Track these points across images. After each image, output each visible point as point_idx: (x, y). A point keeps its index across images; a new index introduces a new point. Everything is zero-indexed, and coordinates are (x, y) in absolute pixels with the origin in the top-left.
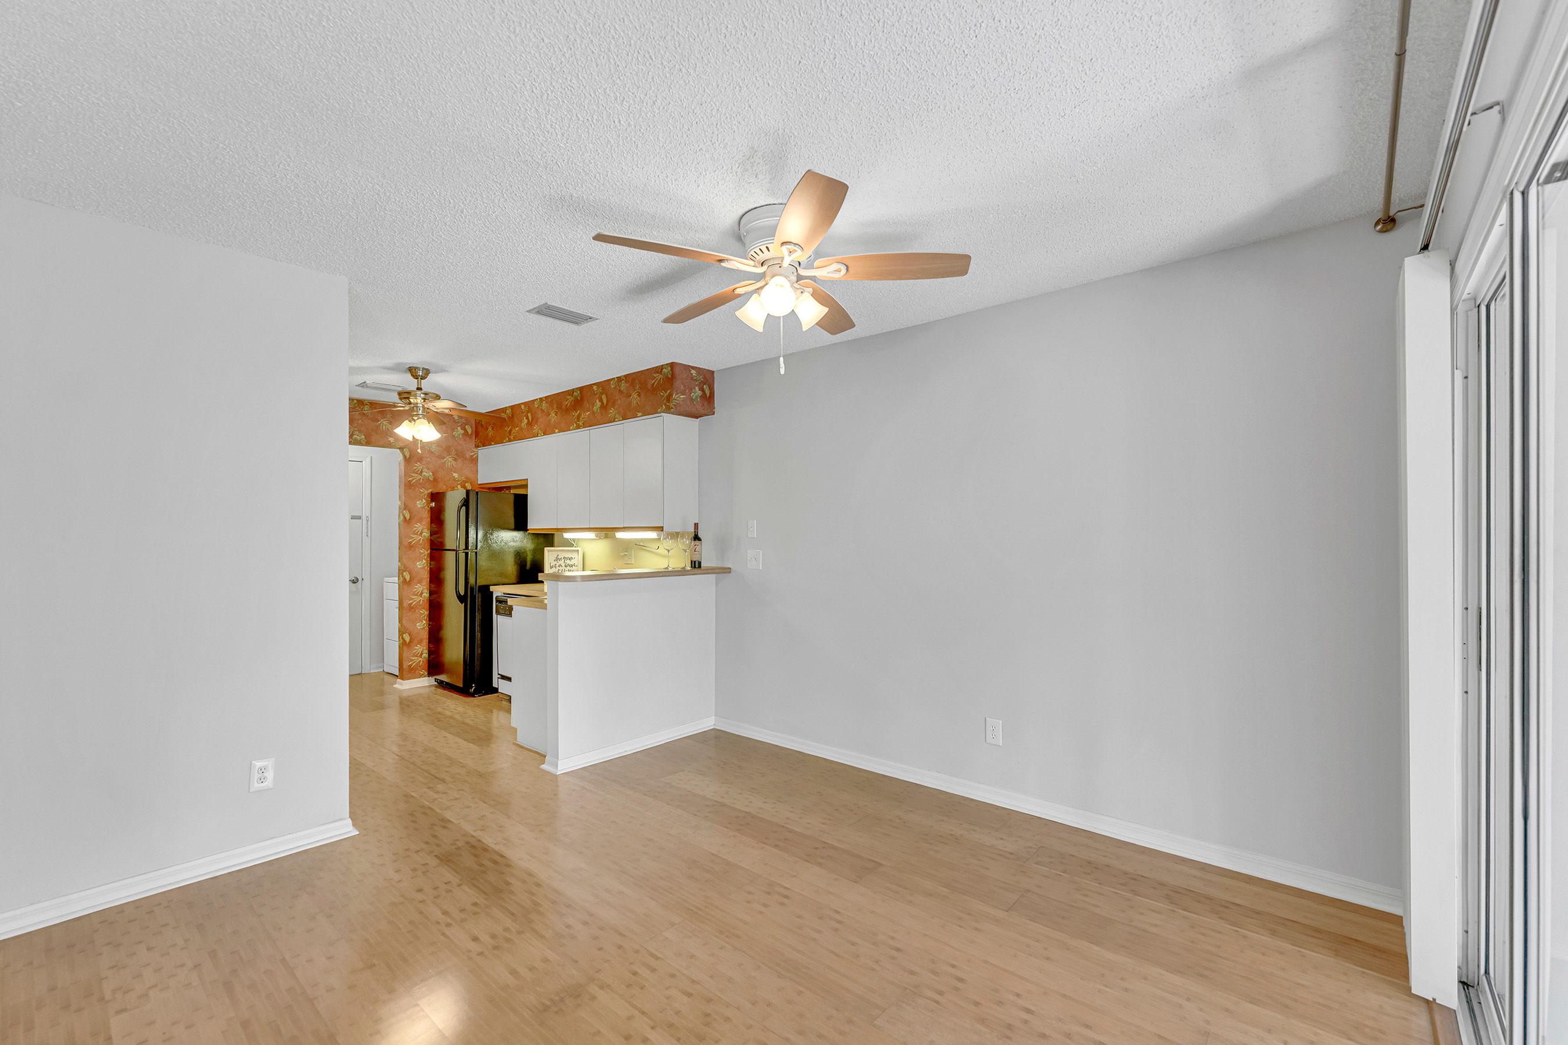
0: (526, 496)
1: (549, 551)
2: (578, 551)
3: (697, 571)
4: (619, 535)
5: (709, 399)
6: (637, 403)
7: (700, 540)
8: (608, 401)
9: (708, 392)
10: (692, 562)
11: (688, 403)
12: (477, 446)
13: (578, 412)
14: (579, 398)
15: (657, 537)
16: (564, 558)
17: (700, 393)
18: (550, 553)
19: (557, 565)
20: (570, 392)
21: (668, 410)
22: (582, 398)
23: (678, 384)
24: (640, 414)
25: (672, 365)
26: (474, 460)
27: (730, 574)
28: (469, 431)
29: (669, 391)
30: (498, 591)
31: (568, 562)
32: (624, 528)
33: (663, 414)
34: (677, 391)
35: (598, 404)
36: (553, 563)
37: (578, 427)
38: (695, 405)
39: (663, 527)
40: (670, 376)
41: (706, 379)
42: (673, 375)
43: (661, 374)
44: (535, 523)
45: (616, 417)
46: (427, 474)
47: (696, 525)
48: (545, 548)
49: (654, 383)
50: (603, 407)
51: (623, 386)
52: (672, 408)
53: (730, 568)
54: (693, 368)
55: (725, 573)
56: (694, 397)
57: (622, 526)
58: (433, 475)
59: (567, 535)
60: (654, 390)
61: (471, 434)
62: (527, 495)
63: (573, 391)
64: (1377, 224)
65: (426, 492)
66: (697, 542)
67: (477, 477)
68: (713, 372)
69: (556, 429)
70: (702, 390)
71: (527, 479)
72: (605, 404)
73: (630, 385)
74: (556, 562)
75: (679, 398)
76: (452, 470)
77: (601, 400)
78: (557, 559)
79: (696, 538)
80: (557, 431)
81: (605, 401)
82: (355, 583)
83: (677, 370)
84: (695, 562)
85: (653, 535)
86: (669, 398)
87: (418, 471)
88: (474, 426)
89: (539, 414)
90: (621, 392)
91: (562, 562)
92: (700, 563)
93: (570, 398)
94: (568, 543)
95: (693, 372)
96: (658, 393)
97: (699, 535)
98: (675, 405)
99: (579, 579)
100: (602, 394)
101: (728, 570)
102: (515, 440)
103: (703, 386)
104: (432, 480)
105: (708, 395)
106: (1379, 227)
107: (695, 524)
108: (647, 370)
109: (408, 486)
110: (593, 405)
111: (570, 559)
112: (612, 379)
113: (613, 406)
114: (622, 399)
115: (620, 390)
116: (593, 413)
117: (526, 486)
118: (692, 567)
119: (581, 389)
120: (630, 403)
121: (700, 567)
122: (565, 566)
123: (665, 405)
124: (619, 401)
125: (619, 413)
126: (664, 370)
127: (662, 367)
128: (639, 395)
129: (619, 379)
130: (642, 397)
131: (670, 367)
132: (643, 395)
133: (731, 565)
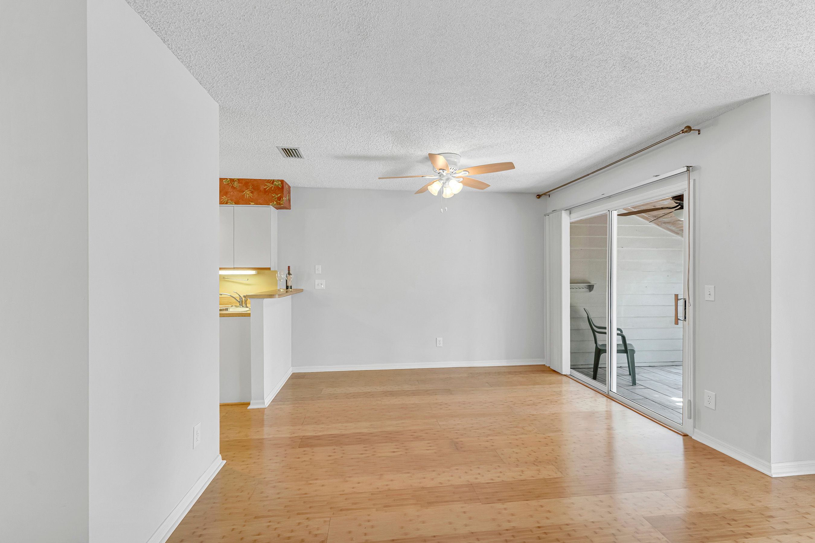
5: (290, 200)
6: (250, 197)
7: (290, 274)
15: (255, 273)
23: (284, 191)
24: (252, 203)
25: (282, 181)
29: (279, 195)
32: (234, 268)
33: (271, 206)
34: (284, 196)
38: (287, 204)
39: (270, 268)
40: (280, 187)
42: (283, 187)
43: (273, 184)
45: (228, 202)
47: (289, 267)
49: (266, 188)
51: (238, 185)
52: (282, 204)
54: (286, 183)
55: (300, 292)
56: (287, 199)
60: (265, 191)
64: (537, 196)
68: (290, 187)
70: (288, 196)
73: (244, 185)
75: (284, 199)
83: (283, 184)
84: (289, 286)
85: (253, 272)
86: (280, 199)
90: (235, 188)
95: (286, 185)
96: (270, 194)
98: (284, 203)
103: (289, 194)
105: (290, 198)
106: (537, 197)
108: (260, 179)
112: (225, 179)
114: (236, 193)
115: (232, 186)
123: (276, 201)
124: (232, 193)
125: (231, 200)
126: (275, 183)
127: (274, 181)
128: (252, 192)
129: (232, 180)
130: (255, 194)
131: (280, 182)
132: (255, 193)
133: (302, 288)
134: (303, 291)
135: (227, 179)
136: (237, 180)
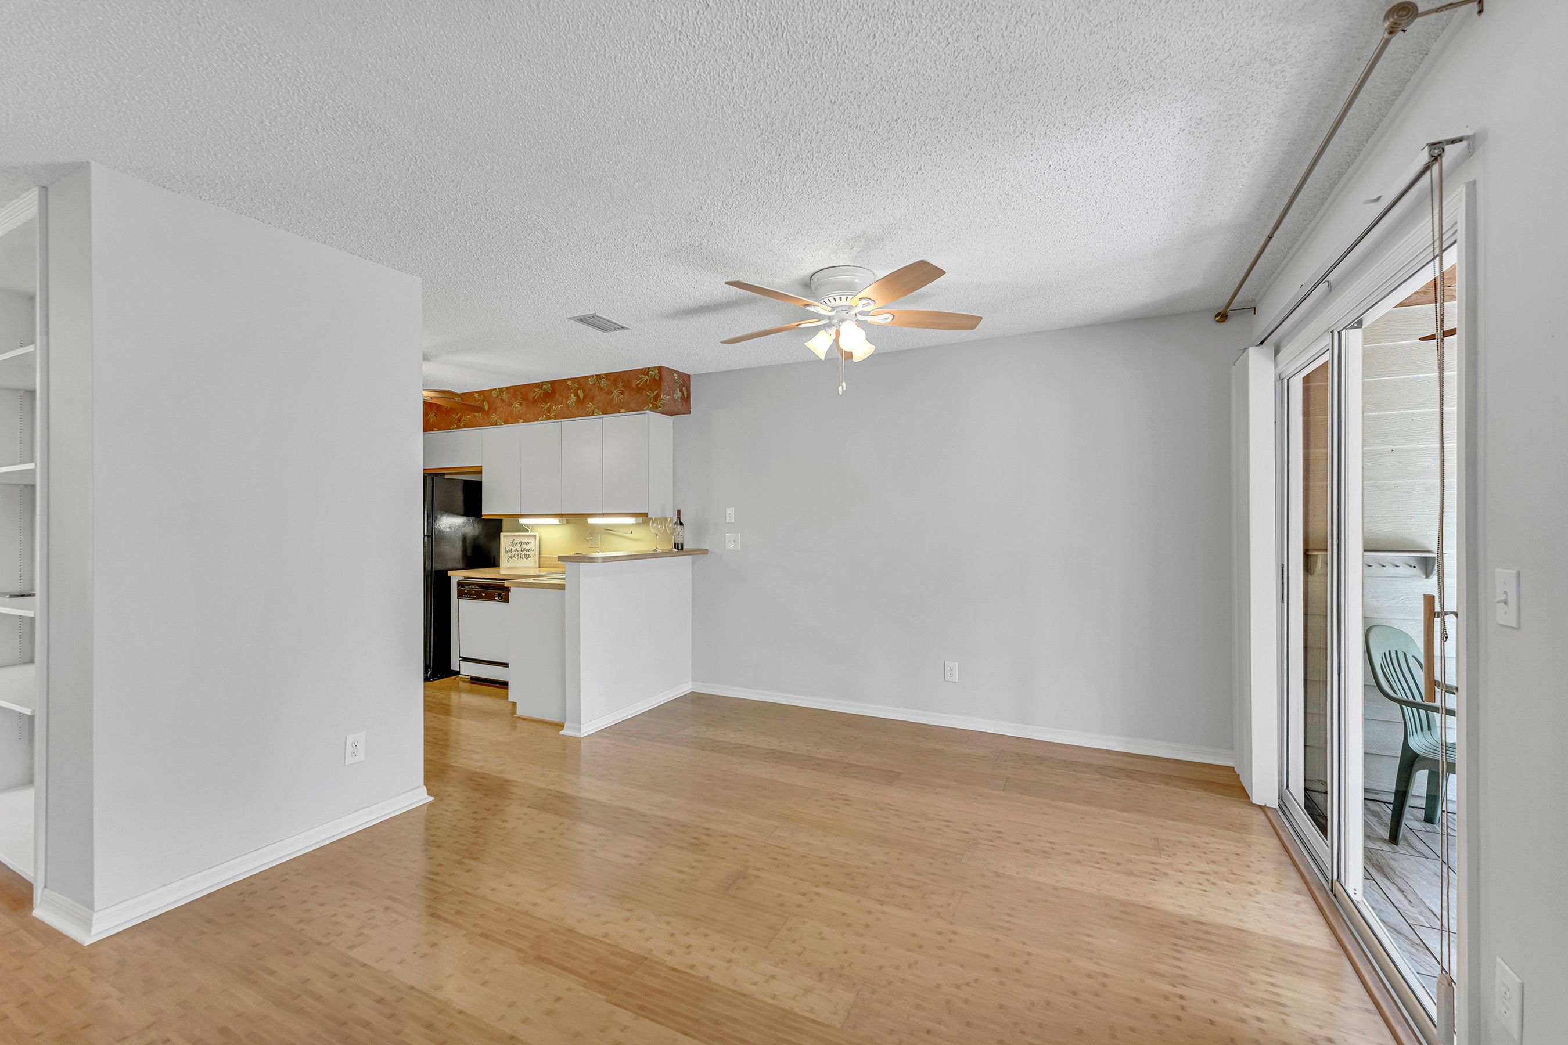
0: (479, 484)
1: (504, 536)
2: (535, 535)
3: (680, 552)
4: (591, 521)
5: (686, 399)
6: (620, 400)
7: (682, 524)
8: (585, 396)
9: (685, 394)
10: (675, 544)
11: (672, 403)
13: (549, 404)
14: (550, 392)
15: (635, 522)
16: (521, 542)
17: (680, 394)
18: (503, 538)
19: (513, 550)
20: (540, 385)
21: (655, 408)
22: (553, 392)
23: (665, 385)
24: (622, 410)
25: (660, 368)
27: (706, 555)
29: (656, 392)
30: (456, 576)
31: (525, 546)
32: (603, 514)
33: (647, 411)
34: (663, 392)
35: (574, 398)
36: (510, 548)
37: (549, 418)
38: (676, 405)
39: (647, 514)
40: (657, 378)
41: (684, 381)
42: (660, 378)
43: (648, 376)
44: (490, 509)
45: (595, 411)
48: (497, 534)
49: (640, 383)
50: (579, 401)
51: (603, 383)
52: (660, 407)
53: (707, 550)
54: (675, 371)
55: (702, 554)
56: (676, 398)
57: (601, 513)
59: (522, 521)
60: (639, 389)
62: (481, 482)
63: (542, 384)
64: (1216, 317)
66: (679, 527)
68: (689, 376)
69: (520, 418)
70: (681, 391)
71: (481, 466)
72: (582, 398)
73: (612, 383)
74: (513, 547)
75: (665, 398)
77: (577, 395)
78: (513, 544)
79: (679, 523)
80: (521, 421)
81: (581, 396)
83: (664, 373)
84: (678, 544)
85: (631, 520)
86: (656, 398)
89: (499, 403)
90: (600, 389)
91: (518, 547)
92: (682, 545)
93: (539, 391)
94: (523, 529)
95: (675, 375)
96: (644, 392)
97: (682, 521)
98: (663, 405)
99: (600, 560)
100: (578, 389)
101: (705, 552)
102: (465, 426)
103: (683, 388)
105: (686, 397)
106: (1217, 318)
107: (678, 511)
108: (632, 370)
110: (567, 399)
111: (527, 543)
112: (590, 376)
113: (592, 399)
114: (602, 396)
115: (599, 387)
116: (568, 406)
117: (480, 473)
118: (676, 549)
119: (552, 383)
120: (612, 399)
121: (682, 549)
122: (521, 550)
123: (652, 403)
124: (599, 397)
125: (598, 408)
126: (651, 372)
127: (649, 369)
128: (622, 393)
129: (599, 377)
130: (625, 395)
131: (658, 370)
132: (626, 393)
133: (707, 548)
134: (707, 553)
135: (593, 376)
136: (605, 376)
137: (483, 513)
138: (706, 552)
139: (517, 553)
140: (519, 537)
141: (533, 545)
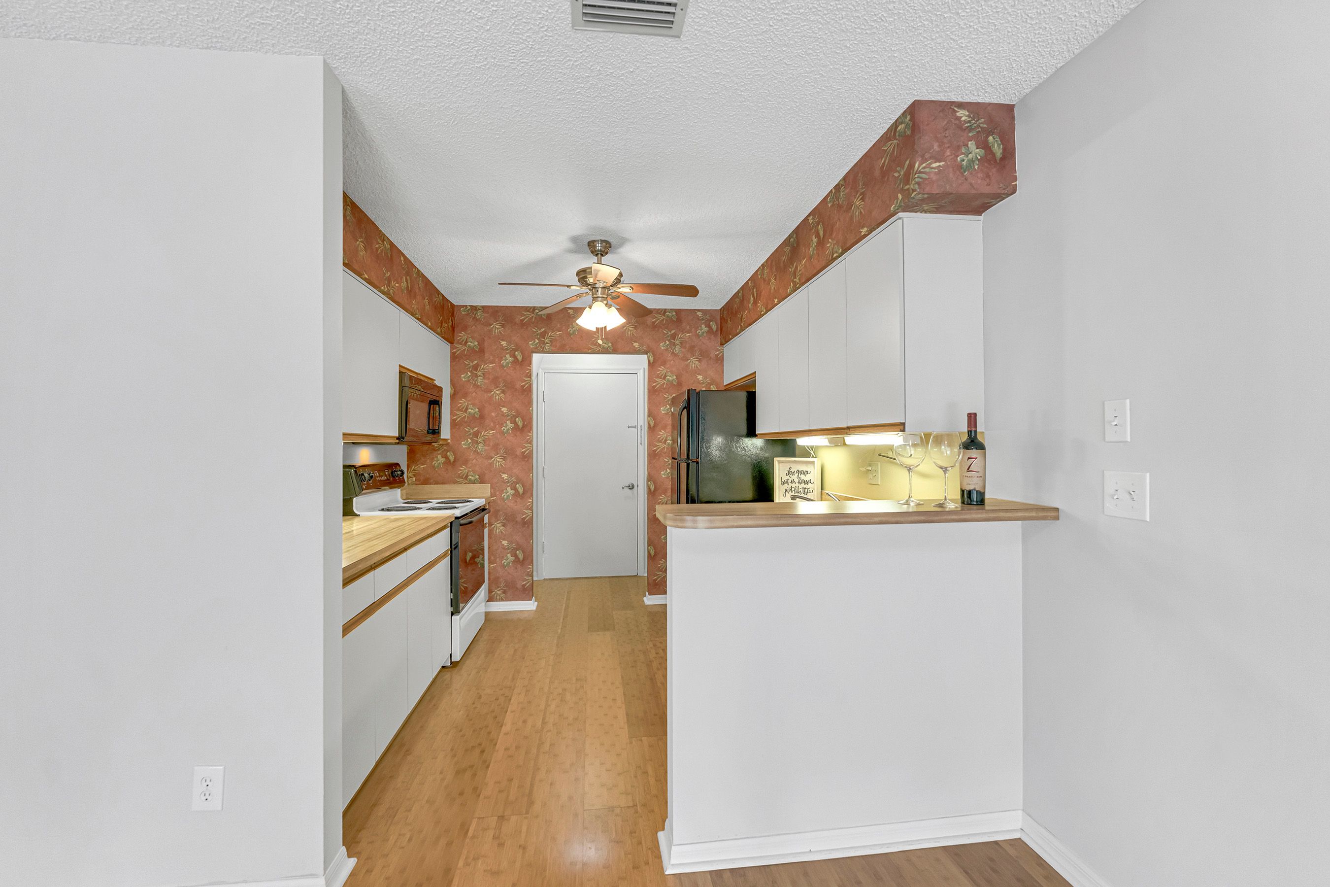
0: (755, 395)
1: (779, 462)
2: (815, 463)
3: (975, 513)
4: (852, 439)
5: (1001, 165)
6: (862, 213)
7: (981, 447)
8: (825, 231)
9: (998, 150)
10: (963, 491)
11: (951, 175)
12: (722, 344)
13: (795, 268)
14: (796, 245)
15: (902, 443)
16: (798, 471)
17: (980, 154)
18: (781, 465)
19: (790, 481)
20: (787, 240)
22: (798, 244)
23: (925, 140)
24: (866, 233)
25: (915, 108)
26: (720, 360)
27: (1057, 521)
28: (714, 328)
29: (908, 163)
31: (803, 477)
32: (849, 429)
34: (923, 156)
35: (815, 243)
36: (785, 478)
37: (796, 286)
38: (966, 179)
39: (904, 424)
40: (909, 133)
41: (994, 122)
42: (914, 128)
43: (895, 136)
45: (835, 250)
46: (671, 378)
47: (972, 418)
48: (775, 458)
49: (884, 163)
50: (820, 245)
51: (843, 195)
53: (1057, 510)
54: (961, 105)
55: (1044, 518)
56: (964, 163)
57: (845, 426)
58: (677, 378)
59: (802, 441)
60: (884, 174)
61: (717, 331)
62: (756, 392)
63: (790, 237)
65: (670, 397)
66: (974, 453)
67: (722, 378)
68: (1010, 108)
69: (776, 298)
70: (986, 147)
71: (755, 373)
72: (821, 238)
73: (852, 188)
74: (788, 477)
75: (930, 169)
76: (697, 372)
77: (818, 236)
78: (789, 473)
79: (972, 443)
80: (776, 300)
81: (822, 234)
82: (631, 489)
83: (925, 117)
85: (896, 438)
86: (908, 176)
87: (662, 375)
88: (719, 322)
89: (762, 287)
91: (795, 477)
92: (983, 497)
93: (788, 250)
94: (806, 452)
95: (963, 113)
96: (891, 175)
97: (979, 438)
98: (919, 184)
100: (818, 225)
101: (1051, 514)
103: (987, 137)
104: (676, 384)
105: (999, 155)
107: (970, 416)
108: (875, 144)
109: (653, 391)
110: (810, 247)
111: (806, 473)
113: (832, 237)
114: (842, 218)
115: (840, 206)
116: (810, 260)
117: (755, 381)
118: (963, 503)
119: (797, 230)
120: (853, 220)
121: (981, 502)
122: (799, 483)
123: (902, 192)
124: (838, 221)
125: (839, 245)
126: (899, 127)
127: (896, 124)
128: (864, 196)
129: (837, 188)
130: (867, 198)
131: (908, 114)
132: (868, 194)
133: (1058, 507)
134: (1059, 517)
135: (831, 191)
136: (844, 181)
137: (757, 433)
138: (1053, 514)
139: (794, 485)
140: (796, 463)
141: (814, 475)
